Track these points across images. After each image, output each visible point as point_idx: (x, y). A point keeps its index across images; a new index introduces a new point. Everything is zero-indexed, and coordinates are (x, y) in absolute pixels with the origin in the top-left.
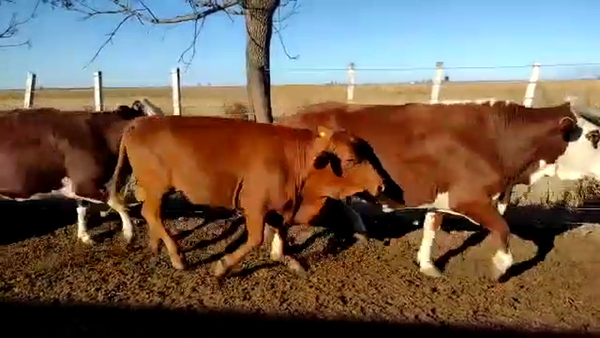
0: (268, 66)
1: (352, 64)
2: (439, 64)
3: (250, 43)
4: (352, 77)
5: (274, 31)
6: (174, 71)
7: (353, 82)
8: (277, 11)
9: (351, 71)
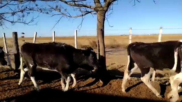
0: (104, 29)
1: (131, 28)
2: (161, 28)
3: (98, 22)
4: (131, 32)
5: (106, 18)
6: (76, 31)
7: (131, 33)
8: (107, 13)
9: (131, 30)
